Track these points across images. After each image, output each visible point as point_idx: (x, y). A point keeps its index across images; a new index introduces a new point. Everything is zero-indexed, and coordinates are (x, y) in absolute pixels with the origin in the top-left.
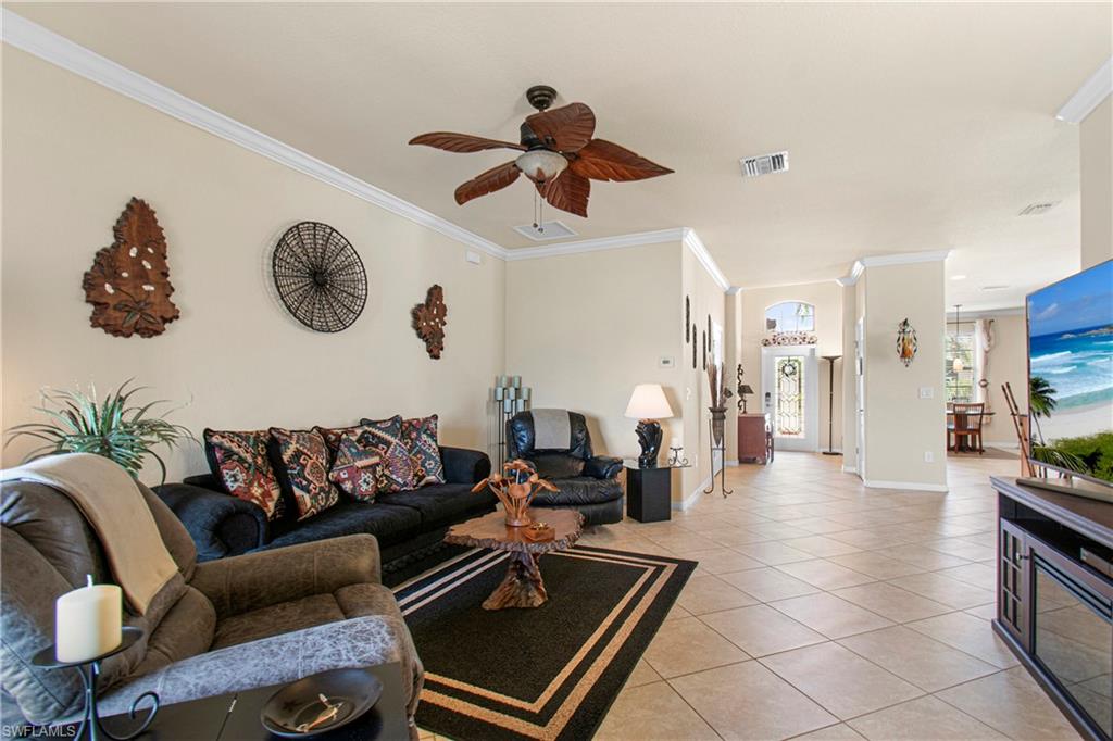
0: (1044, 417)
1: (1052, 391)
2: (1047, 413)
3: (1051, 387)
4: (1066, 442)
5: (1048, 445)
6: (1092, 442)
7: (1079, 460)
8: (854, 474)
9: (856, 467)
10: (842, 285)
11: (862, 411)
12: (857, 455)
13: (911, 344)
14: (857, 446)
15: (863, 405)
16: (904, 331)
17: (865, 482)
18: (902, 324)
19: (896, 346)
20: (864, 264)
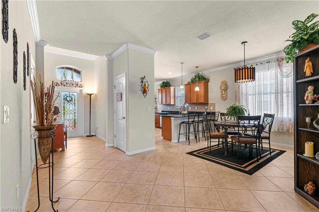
8: (113, 147)
9: (114, 144)
10: (106, 58)
11: (124, 118)
12: (115, 138)
13: (147, 88)
14: (115, 134)
15: (125, 116)
16: (142, 82)
17: (127, 153)
18: (142, 78)
19: (140, 88)
20: (127, 46)
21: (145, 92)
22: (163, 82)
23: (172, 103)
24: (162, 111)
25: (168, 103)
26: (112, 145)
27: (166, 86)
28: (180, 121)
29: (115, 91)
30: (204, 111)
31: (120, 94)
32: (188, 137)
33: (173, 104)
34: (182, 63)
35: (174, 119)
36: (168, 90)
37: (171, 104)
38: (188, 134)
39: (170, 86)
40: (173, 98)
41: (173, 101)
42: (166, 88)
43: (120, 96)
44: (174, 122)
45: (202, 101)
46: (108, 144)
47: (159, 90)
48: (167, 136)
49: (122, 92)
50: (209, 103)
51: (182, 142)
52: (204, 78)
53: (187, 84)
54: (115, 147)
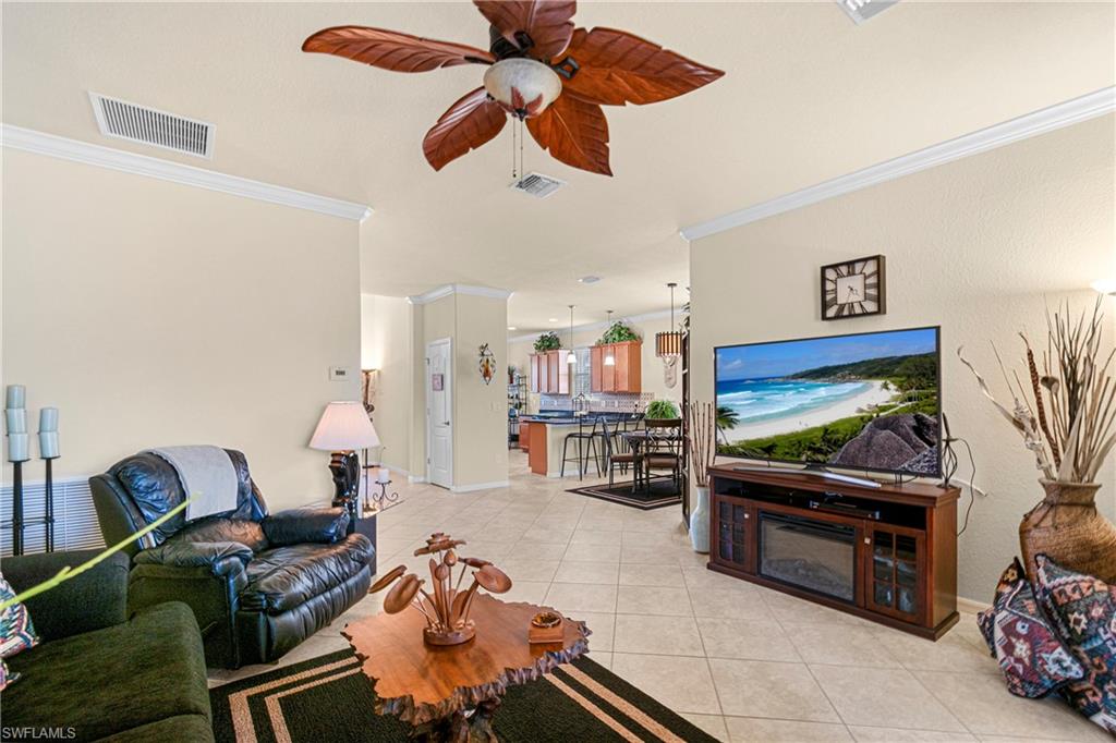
0: (728, 429)
1: (736, 415)
2: (730, 427)
3: (735, 412)
4: (746, 441)
5: (731, 444)
6: (769, 440)
7: (759, 450)
8: (425, 483)
9: (425, 475)
10: (410, 302)
11: (448, 424)
12: (428, 466)
13: (492, 366)
14: (428, 456)
15: (449, 419)
16: (483, 354)
17: (453, 488)
18: (482, 347)
19: (479, 366)
20: (455, 289)
21: (486, 374)
22: (542, 337)
23: (564, 389)
24: (541, 411)
25: (553, 390)
26: (422, 479)
27: (549, 347)
28: (565, 433)
29: (430, 371)
30: (631, 410)
31: (440, 378)
32: (584, 466)
33: (567, 392)
34: (571, 307)
35: (553, 428)
36: (553, 357)
37: (561, 392)
38: (584, 462)
39: (559, 346)
40: (567, 377)
41: (566, 385)
42: (548, 352)
43: (440, 381)
44: (554, 434)
45: (625, 387)
46: (414, 476)
47: (532, 356)
48: (539, 467)
49: (442, 372)
50: (643, 391)
51: (569, 477)
52: (630, 334)
53: (594, 344)
54: (429, 481)
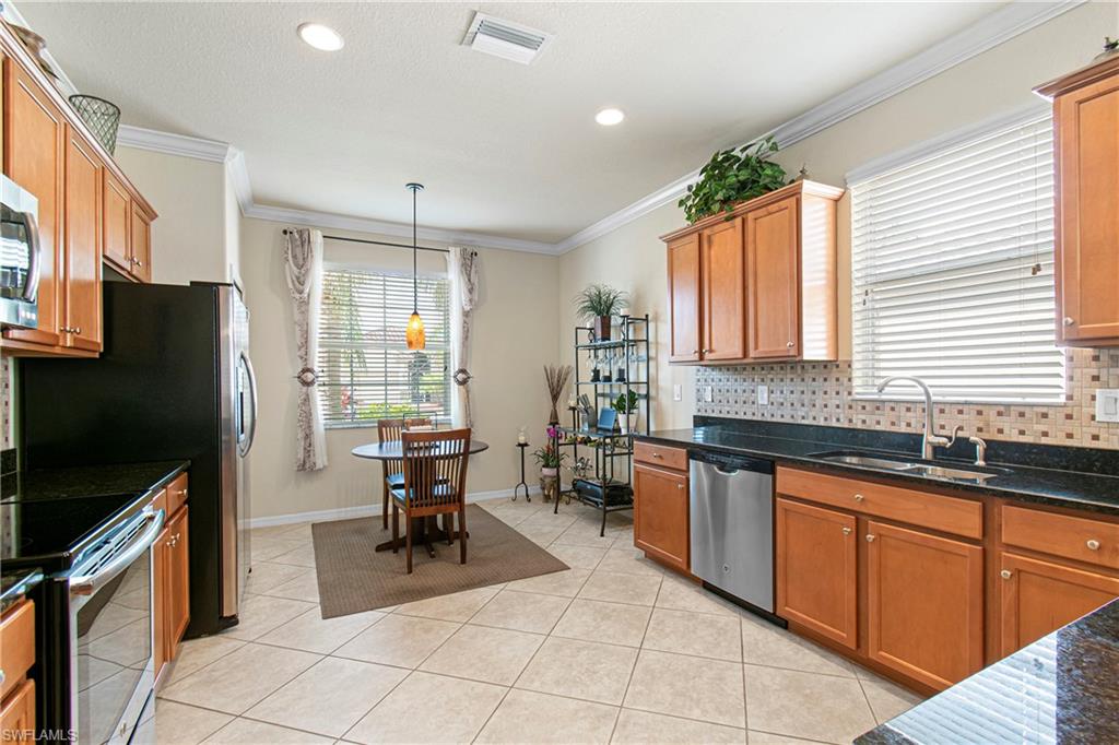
23: (817, 347)
25: (763, 348)
33: (830, 356)
37: (803, 356)
47: (671, 240)
